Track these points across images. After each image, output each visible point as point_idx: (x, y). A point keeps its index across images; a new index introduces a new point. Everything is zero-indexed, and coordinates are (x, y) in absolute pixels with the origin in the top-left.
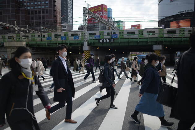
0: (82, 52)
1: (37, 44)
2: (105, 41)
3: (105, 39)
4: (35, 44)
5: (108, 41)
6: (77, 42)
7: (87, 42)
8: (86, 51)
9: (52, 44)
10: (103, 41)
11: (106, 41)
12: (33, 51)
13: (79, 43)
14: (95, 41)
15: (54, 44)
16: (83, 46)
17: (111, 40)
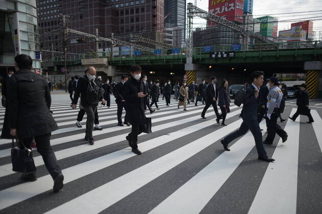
0: (184, 72)
1: (122, 61)
2: (219, 56)
3: (220, 53)
4: (120, 61)
5: (225, 55)
6: (176, 57)
7: (191, 58)
8: (189, 71)
9: (142, 60)
10: (217, 55)
11: (222, 55)
12: (116, 70)
13: (180, 59)
14: (203, 56)
15: (144, 60)
16: (185, 64)
17: (230, 54)
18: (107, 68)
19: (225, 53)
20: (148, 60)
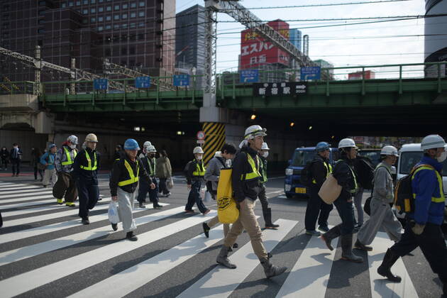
0: (199, 127)
1: (67, 102)
2: (275, 91)
3: (275, 85)
4: (63, 102)
5: (286, 91)
6: (182, 94)
7: (213, 95)
8: (209, 123)
9: (110, 101)
10: (269, 89)
11: (280, 89)
12: (57, 122)
13: (191, 99)
14: (241, 92)
15: (115, 101)
16: (201, 109)
17: (297, 87)
18: (36, 115)
19: (287, 86)
20: (122, 100)
